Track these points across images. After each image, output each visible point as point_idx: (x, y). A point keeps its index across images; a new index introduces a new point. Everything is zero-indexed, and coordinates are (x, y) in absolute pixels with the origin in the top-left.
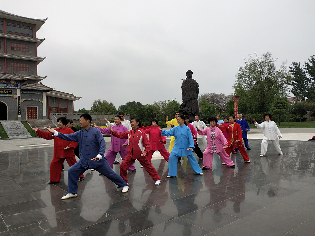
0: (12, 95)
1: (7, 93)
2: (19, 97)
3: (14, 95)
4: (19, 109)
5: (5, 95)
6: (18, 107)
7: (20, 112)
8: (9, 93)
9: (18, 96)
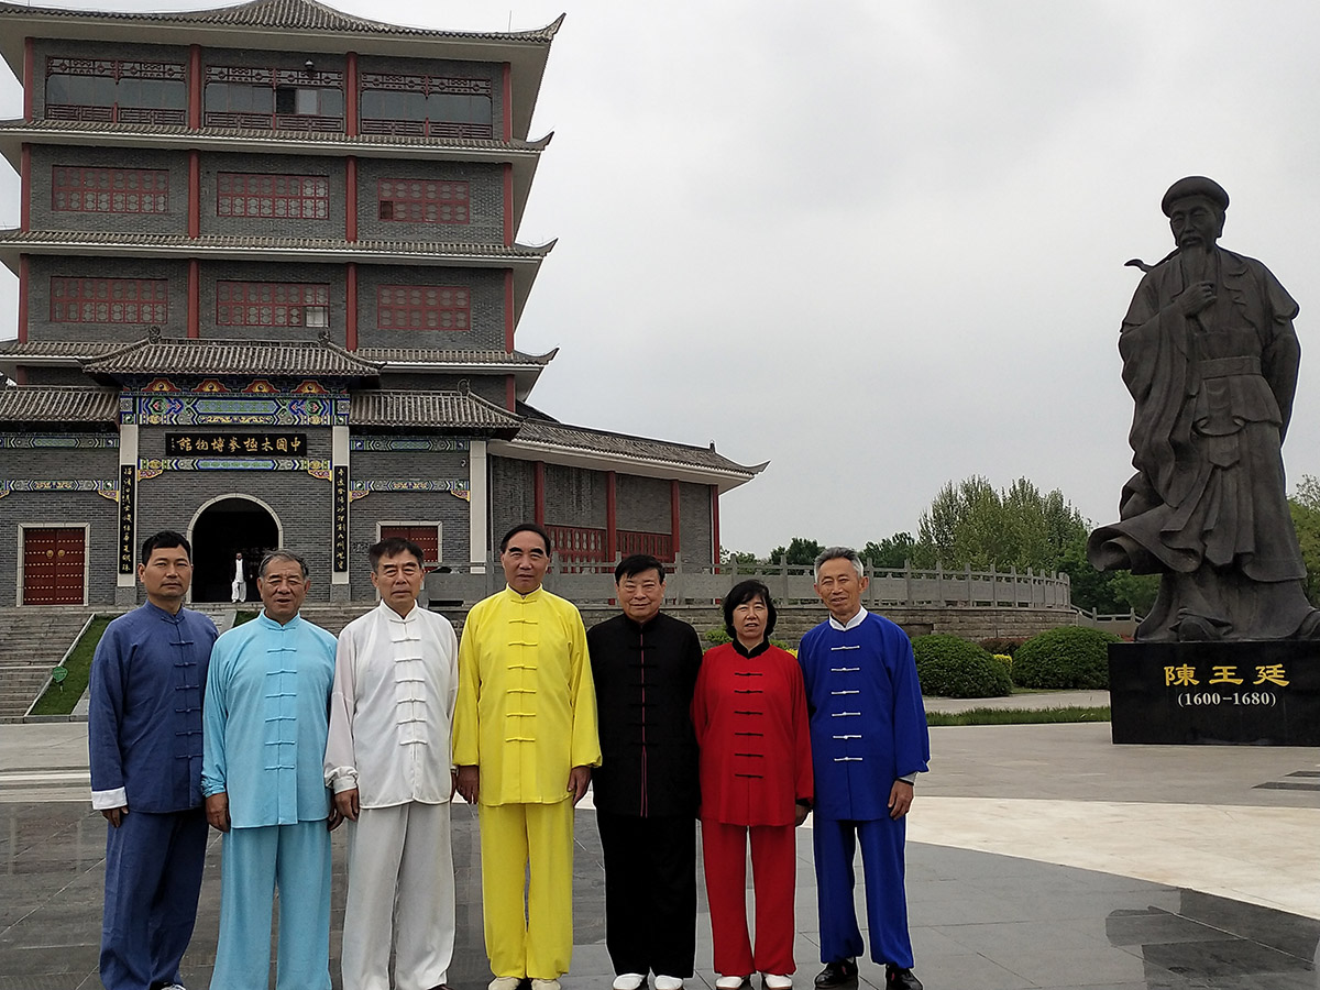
0: (304, 464)
1: (281, 453)
2: (341, 472)
3: (316, 464)
4: (340, 540)
5: (267, 464)
6: (336, 528)
7: (345, 555)
8: (291, 453)
9: (337, 469)
